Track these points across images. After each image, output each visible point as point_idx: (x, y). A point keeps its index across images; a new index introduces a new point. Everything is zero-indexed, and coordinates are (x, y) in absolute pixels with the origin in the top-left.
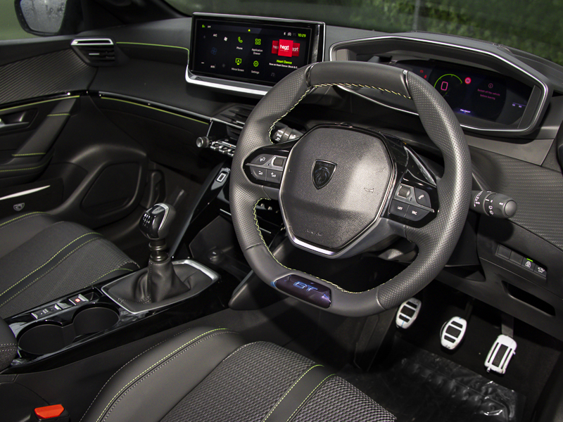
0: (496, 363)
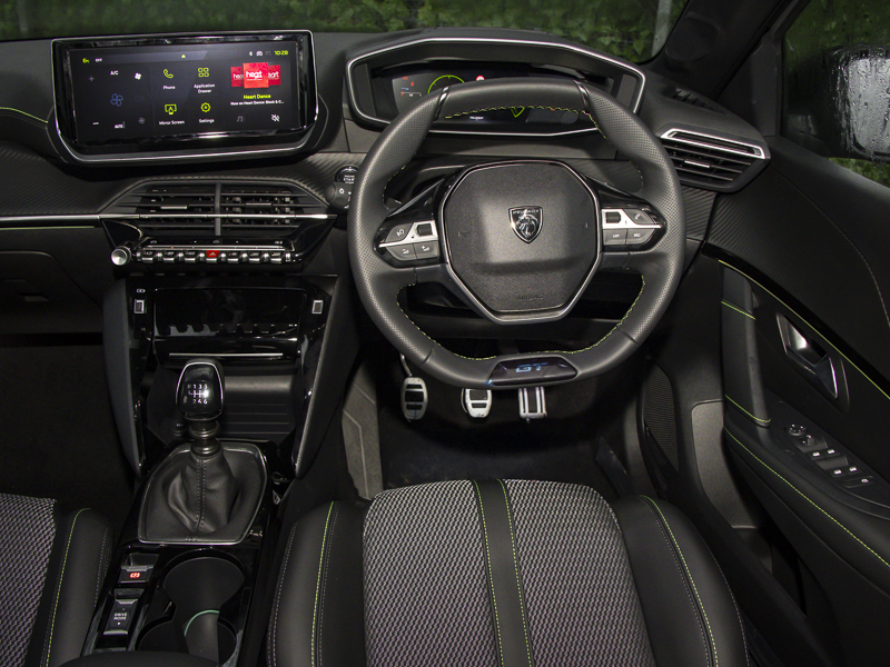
0: (533, 408)
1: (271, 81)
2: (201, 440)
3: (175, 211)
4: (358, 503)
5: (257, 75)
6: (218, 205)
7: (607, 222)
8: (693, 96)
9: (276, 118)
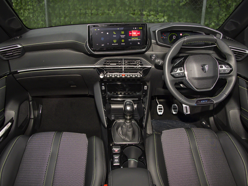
1: (138, 35)
2: (127, 119)
3: (113, 65)
4: (147, 135)
5: (135, 33)
6: (123, 64)
7: (220, 68)
8: (230, 39)
9: (139, 43)
